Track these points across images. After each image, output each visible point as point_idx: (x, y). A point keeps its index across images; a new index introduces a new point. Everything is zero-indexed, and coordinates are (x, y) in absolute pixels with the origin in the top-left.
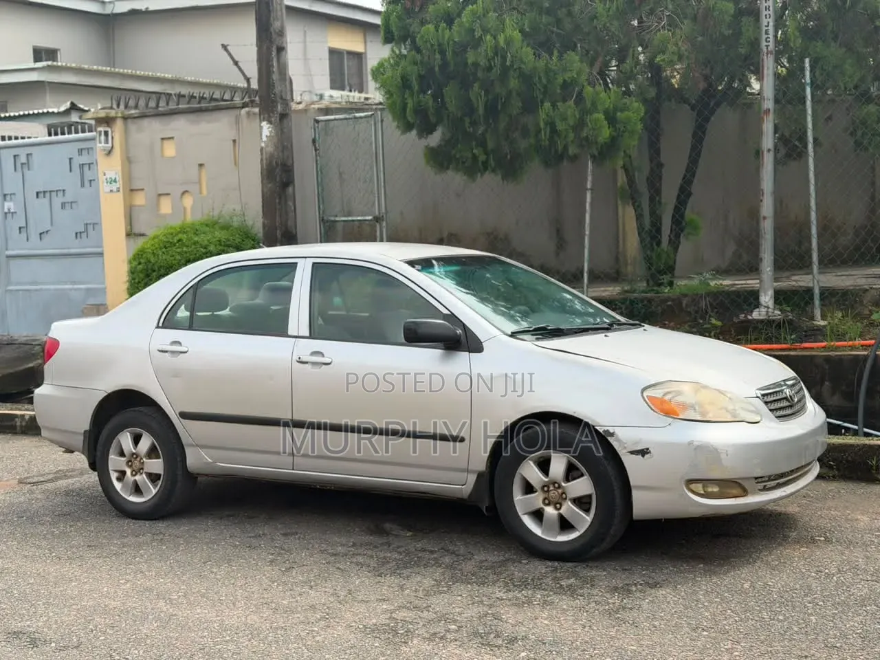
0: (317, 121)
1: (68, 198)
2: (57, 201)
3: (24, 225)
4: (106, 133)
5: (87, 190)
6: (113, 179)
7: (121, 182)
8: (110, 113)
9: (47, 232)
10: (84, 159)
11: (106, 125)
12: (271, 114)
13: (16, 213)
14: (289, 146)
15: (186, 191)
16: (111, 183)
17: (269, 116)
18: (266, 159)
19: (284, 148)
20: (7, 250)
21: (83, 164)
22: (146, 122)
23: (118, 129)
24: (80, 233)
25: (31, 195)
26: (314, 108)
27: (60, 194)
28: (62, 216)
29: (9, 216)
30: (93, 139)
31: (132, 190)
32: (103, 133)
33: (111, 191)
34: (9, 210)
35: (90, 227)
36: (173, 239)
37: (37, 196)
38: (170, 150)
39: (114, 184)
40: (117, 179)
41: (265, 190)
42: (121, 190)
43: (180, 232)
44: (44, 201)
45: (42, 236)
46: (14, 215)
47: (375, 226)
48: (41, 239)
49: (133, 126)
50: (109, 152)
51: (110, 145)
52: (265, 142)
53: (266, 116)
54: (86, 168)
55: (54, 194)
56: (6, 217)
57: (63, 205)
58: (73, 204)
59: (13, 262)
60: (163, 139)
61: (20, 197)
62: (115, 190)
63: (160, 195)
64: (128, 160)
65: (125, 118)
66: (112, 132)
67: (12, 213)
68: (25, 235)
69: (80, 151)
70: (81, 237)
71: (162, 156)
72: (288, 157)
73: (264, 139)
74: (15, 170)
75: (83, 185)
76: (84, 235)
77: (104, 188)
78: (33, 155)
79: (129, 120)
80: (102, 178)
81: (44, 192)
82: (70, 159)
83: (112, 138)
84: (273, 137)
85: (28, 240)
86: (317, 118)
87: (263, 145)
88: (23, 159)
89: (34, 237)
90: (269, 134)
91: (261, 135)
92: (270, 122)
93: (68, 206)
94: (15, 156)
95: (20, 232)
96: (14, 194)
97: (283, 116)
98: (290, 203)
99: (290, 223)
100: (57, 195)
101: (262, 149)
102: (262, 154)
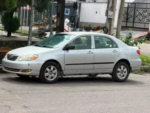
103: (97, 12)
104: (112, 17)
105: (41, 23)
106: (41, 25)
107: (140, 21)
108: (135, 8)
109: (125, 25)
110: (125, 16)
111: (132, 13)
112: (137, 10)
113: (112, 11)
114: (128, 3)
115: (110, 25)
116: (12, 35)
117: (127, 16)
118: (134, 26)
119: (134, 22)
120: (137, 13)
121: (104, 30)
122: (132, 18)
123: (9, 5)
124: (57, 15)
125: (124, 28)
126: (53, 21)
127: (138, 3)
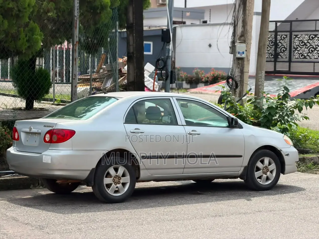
103: (210, 46)
104: (243, 56)
105: (95, 76)
106: (95, 80)
107: (304, 59)
108: (291, 32)
109: (272, 69)
110: (272, 50)
111: (286, 43)
112: (296, 36)
113: (244, 42)
114: (276, 22)
115: (242, 72)
116: (36, 105)
117: (275, 50)
118: (292, 70)
119: (290, 61)
120: (296, 42)
121: (228, 82)
122: (287, 53)
123: (28, 45)
124: (128, 57)
125: (271, 75)
126: (120, 71)
127: (297, 21)
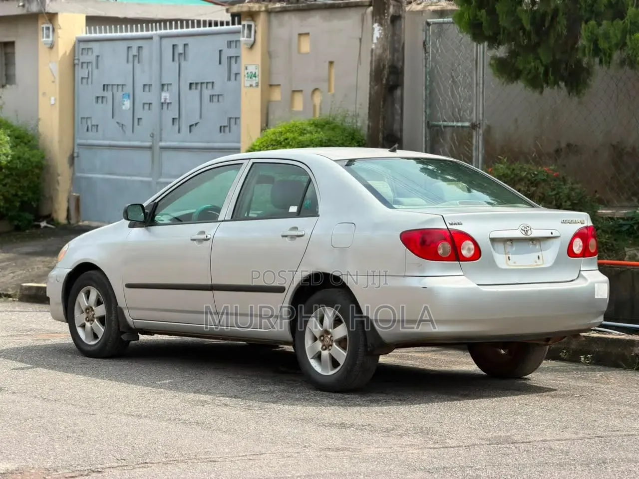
0: (428, 24)
1: (217, 90)
2: (207, 93)
3: (177, 116)
4: (249, 27)
5: (232, 83)
6: (254, 73)
7: (260, 77)
8: (252, 7)
9: (196, 124)
10: (232, 52)
11: (250, 19)
12: (382, 16)
13: (171, 103)
14: (401, 49)
15: (316, 89)
16: (251, 78)
17: (381, 19)
18: (375, 61)
19: (394, 50)
20: (161, 140)
21: (230, 57)
22: (286, 17)
23: (260, 24)
24: (224, 127)
25: (185, 87)
26: (429, 10)
27: (210, 86)
28: (211, 109)
29: (165, 106)
30: (237, 32)
31: (271, 86)
32: (246, 26)
33: (251, 86)
34: (165, 99)
35: (233, 121)
36: (279, 137)
37: (190, 88)
38: (306, 46)
39: (254, 78)
40: (257, 74)
41: (372, 93)
42: (260, 84)
43: (288, 131)
44: (195, 93)
45: (192, 128)
46: (169, 105)
47: (472, 133)
48: (190, 131)
49: (275, 20)
50: (252, 46)
51: (252, 39)
52: (375, 44)
53: (378, 17)
54: (233, 60)
55: (204, 86)
56: (162, 108)
57: (212, 97)
58: (220, 96)
59: (166, 155)
60: (300, 35)
61: (175, 88)
62: (254, 85)
63: (294, 91)
64: (268, 55)
65: (269, 12)
66: (255, 26)
67: (168, 103)
68: (177, 126)
69: (229, 44)
70: (224, 132)
71: (299, 52)
72: (398, 60)
73: (375, 41)
74: (173, 60)
75: (229, 79)
76: (227, 129)
77: (245, 82)
78: (189, 45)
79: (273, 15)
80: (243, 72)
81: (197, 84)
82: (220, 51)
83: (255, 32)
84: (382, 38)
85: (179, 132)
86: (429, 20)
87: (373, 47)
88: (180, 49)
89: (185, 128)
90: (379, 36)
91: (372, 36)
92: (381, 24)
93: (215, 99)
94: (174, 46)
95: (173, 124)
96: (171, 84)
97: (396, 19)
98: (397, 106)
99: (396, 126)
100: (207, 87)
101: (372, 50)
102: (372, 56)
